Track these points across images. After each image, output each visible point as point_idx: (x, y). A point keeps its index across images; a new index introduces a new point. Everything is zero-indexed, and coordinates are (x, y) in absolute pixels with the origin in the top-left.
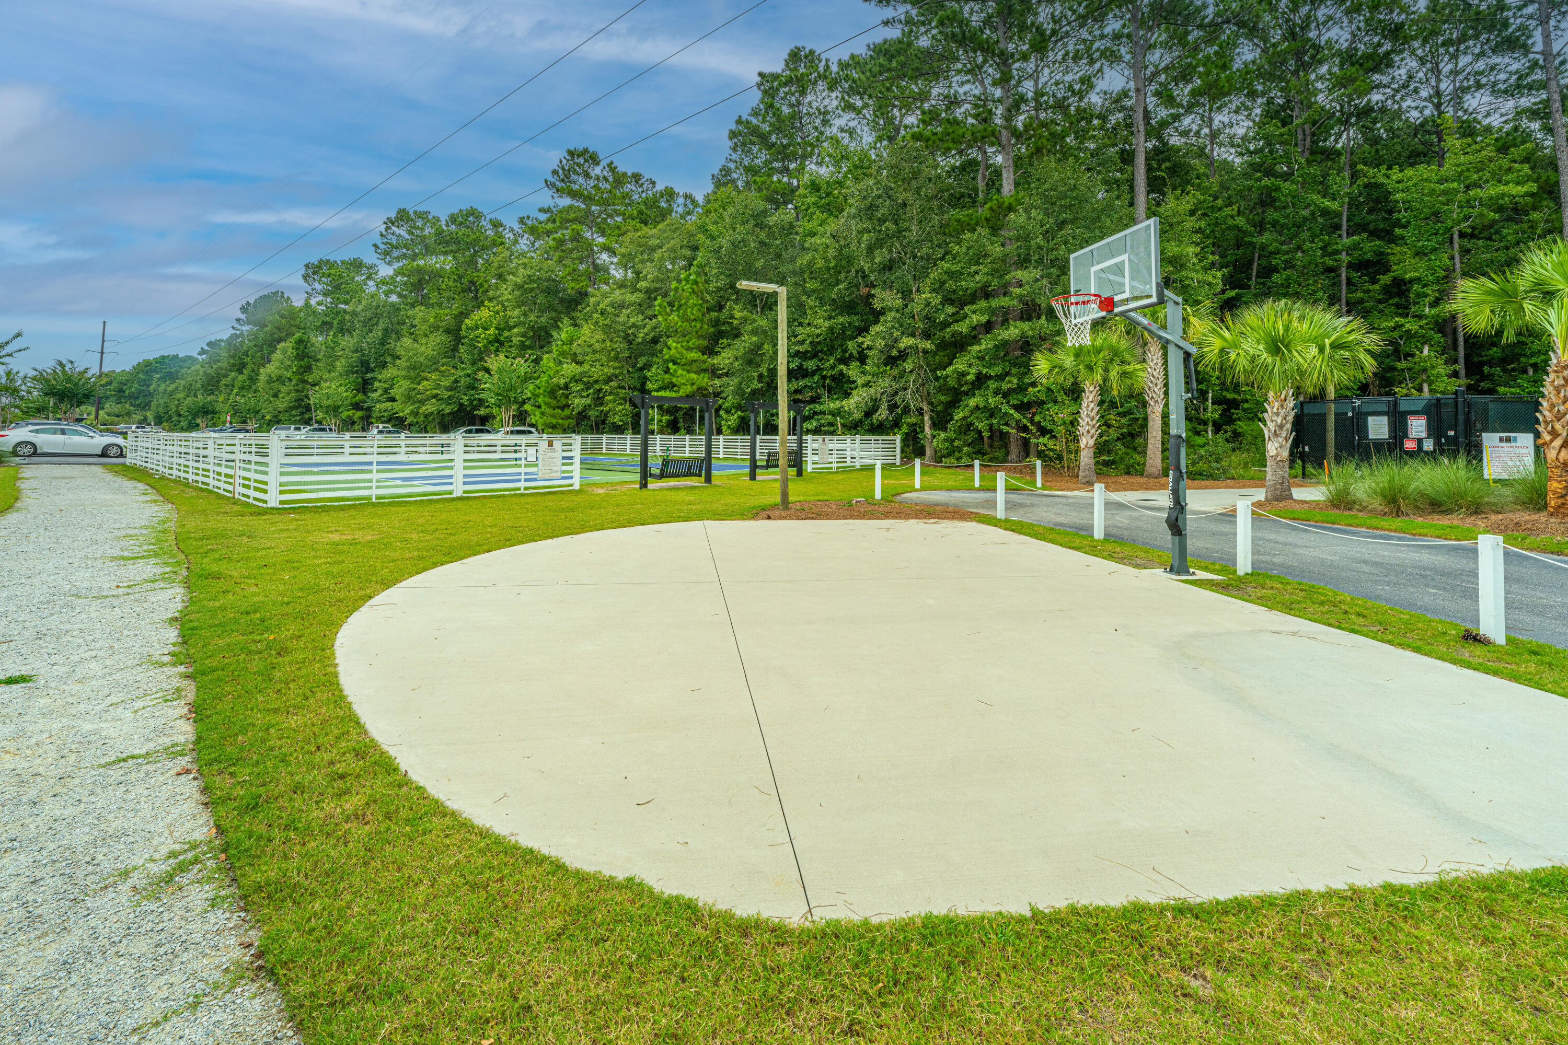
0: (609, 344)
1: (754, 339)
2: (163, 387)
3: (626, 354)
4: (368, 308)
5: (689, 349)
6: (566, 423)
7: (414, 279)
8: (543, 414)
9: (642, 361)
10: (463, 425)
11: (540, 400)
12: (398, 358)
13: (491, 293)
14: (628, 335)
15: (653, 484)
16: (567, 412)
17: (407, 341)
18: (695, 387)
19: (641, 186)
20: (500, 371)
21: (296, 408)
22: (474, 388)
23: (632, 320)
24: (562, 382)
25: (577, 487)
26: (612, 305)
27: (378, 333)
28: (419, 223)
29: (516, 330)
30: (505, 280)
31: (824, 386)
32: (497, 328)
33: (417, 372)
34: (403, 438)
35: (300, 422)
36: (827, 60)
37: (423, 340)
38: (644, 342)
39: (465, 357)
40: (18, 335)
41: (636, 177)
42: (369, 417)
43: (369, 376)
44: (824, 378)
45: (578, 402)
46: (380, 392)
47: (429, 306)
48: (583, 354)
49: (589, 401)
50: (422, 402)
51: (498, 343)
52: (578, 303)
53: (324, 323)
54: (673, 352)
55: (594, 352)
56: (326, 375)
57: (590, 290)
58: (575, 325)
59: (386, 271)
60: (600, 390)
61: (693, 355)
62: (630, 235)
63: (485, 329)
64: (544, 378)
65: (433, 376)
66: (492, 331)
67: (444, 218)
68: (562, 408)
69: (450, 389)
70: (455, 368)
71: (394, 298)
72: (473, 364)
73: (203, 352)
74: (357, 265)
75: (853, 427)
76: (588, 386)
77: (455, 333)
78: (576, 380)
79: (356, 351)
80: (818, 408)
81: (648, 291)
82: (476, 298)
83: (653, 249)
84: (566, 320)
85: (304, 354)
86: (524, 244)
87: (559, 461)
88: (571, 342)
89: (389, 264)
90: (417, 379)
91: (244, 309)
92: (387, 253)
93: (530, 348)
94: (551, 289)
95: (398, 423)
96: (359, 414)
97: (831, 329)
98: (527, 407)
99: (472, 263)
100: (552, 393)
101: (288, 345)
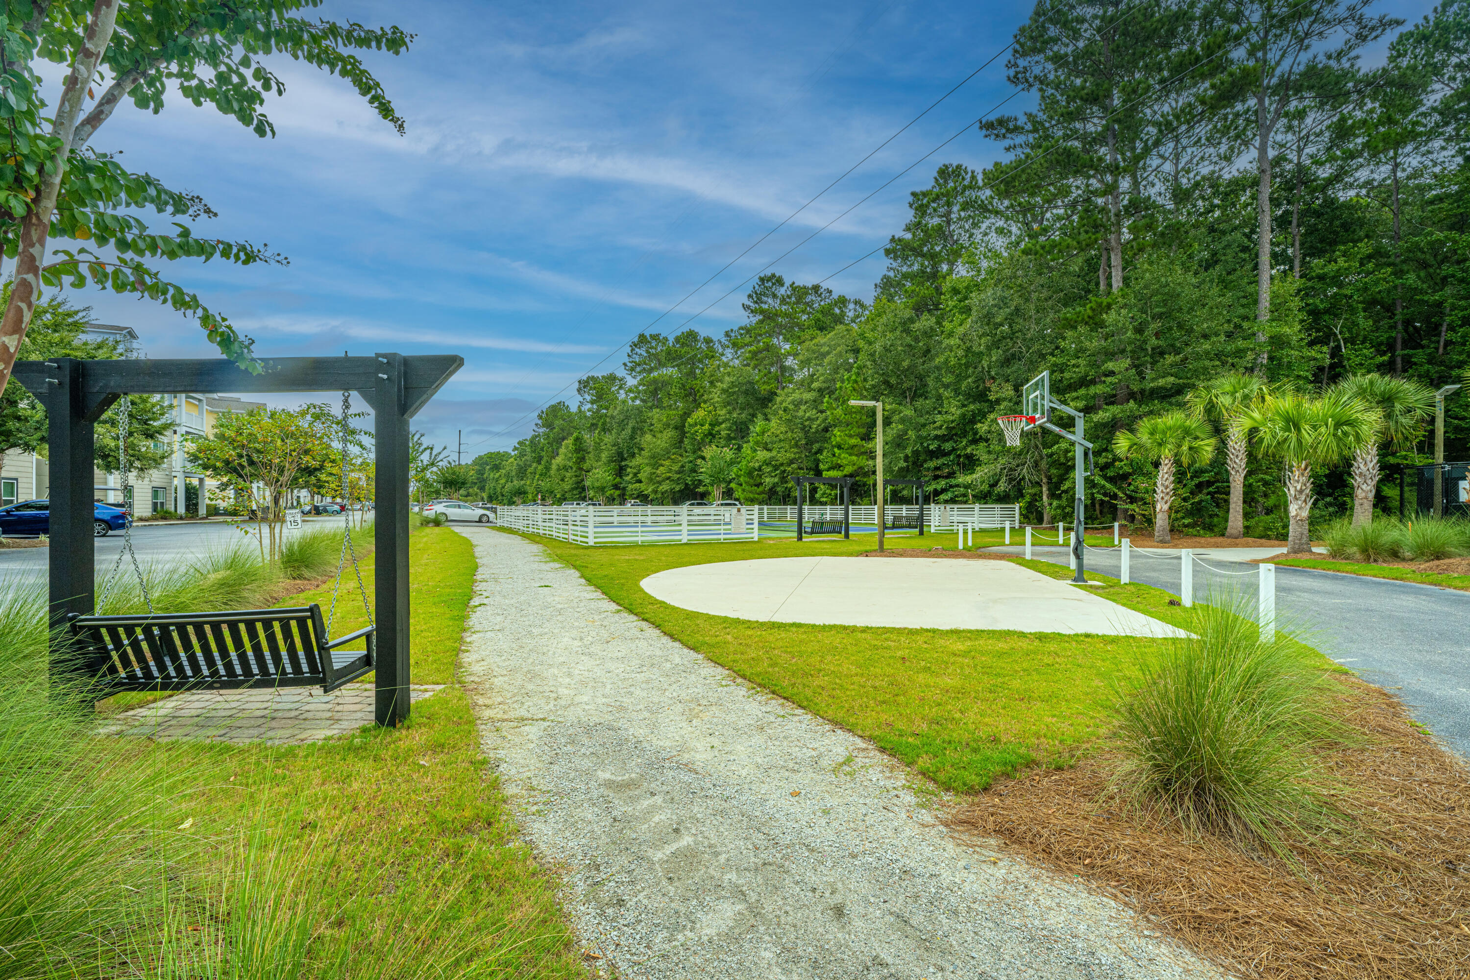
0: (790, 434)
1: (900, 427)
2: (492, 475)
3: (803, 442)
4: (621, 412)
5: (851, 436)
6: (761, 497)
7: (652, 388)
8: (744, 490)
9: (816, 447)
10: (688, 500)
11: (742, 479)
12: (642, 449)
13: (705, 397)
14: (805, 426)
15: (806, 538)
16: (761, 489)
17: (648, 437)
18: (855, 467)
19: (820, 296)
20: (712, 458)
21: (576, 488)
22: (695, 471)
23: (808, 415)
24: (757, 465)
25: (756, 539)
26: (793, 402)
27: (628, 431)
28: (654, 344)
29: (723, 426)
30: (715, 387)
31: (958, 464)
32: (710, 424)
33: (655, 460)
34: (649, 509)
35: (578, 499)
36: (973, 172)
37: (659, 435)
38: (817, 431)
39: (689, 447)
40: (445, 448)
41: (816, 288)
42: (624, 495)
43: (623, 463)
44: (959, 456)
45: (768, 481)
46: (631, 475)
47: (662, 408)
48: (773, 443)
49: (776, 480)
50: (660, 483)
51: (711, 435)
52: (770, 401)
53: (593, 425)
54: (838, 439)
55: (780, 441)
56: (595, 464)
57: (778, 391)
58: (767, 419)
59: (631, 382)
60: (784, 471)
61: (853, 441)
62: (807, 343)
63: (702, 425)
64: (744, 463)
65: (667, 463)
66: (707, 427)
67: (671, 339)
68: (758, 485)
69: (678, 472)
70: (681, 456)
71: (638, 402)
72: (694, 452)
73: (515, 449)
74: (612, 378)
75: (983, 497)
76: (776, 468)
77: (680, 428)
78: (768, 464)
79: (614, 445)
80: (953, 482)
81: (820, 390)
82: (695, 400)
83: (824, 355)
84: (760, 416)
85: (580, 449)
86: (729, 353)
87: (745, 522)
88: (763, 433)
89: (634, 377)
90: (656, 466)
91: (540, 417)
92: (632, 369)
93: (734, 439)
94: (750, 390)
95: (644, 499)
96: (618, 492)
97: (963, 416)
98: (733, 485)
99: (692, 374)
100: (750, 474)
101: (569, 441)
